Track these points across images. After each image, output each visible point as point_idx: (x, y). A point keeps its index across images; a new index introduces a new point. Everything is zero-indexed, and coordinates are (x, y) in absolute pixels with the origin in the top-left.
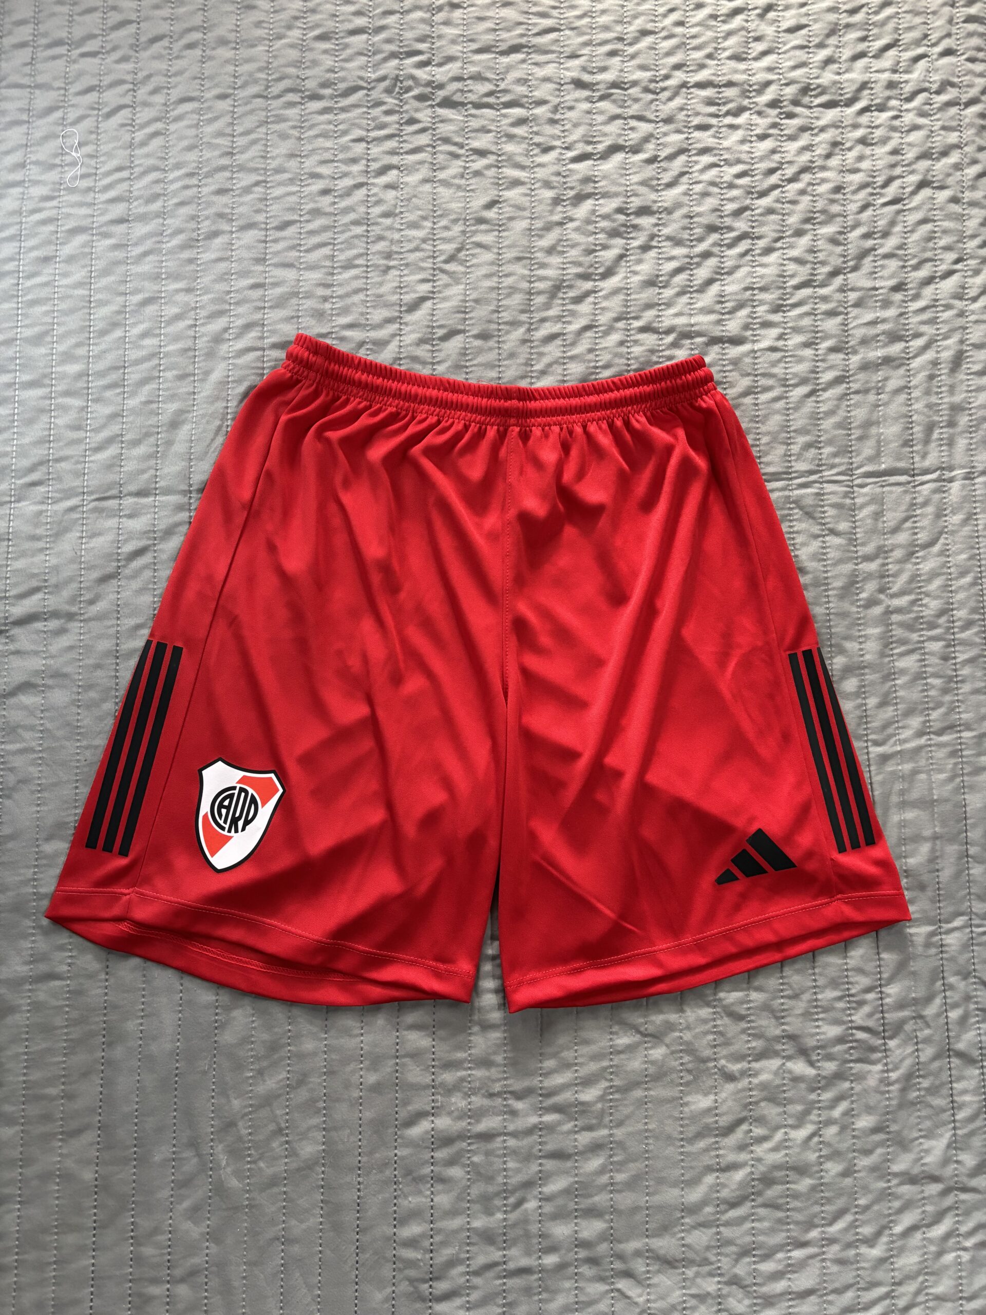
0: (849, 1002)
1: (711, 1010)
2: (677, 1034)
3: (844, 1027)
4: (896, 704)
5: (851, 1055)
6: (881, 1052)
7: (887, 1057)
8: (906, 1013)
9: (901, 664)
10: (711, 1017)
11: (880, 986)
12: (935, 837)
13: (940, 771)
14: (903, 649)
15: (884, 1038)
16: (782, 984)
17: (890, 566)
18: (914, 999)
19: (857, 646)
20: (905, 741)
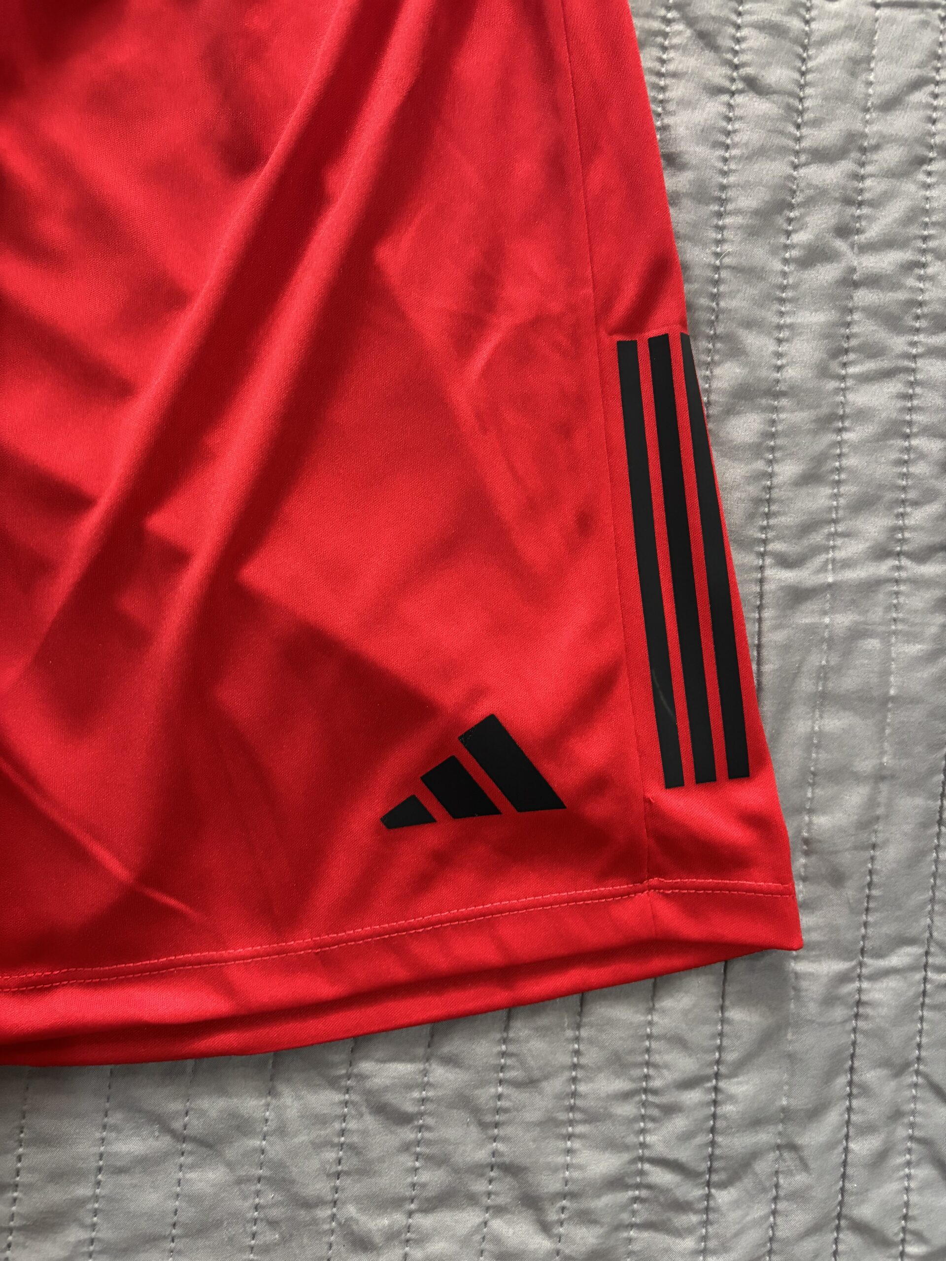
0: (644, 1104)
1: (338, 1097)
2: (257, 1143)
3: (626, 1156)
4: (838, 483)
5: (634, 1213)
6: (696, 1212)
7: (706, 1223)
8: (765, 1136)
9: (861, 397)
10: (339, 1111)
11: (717, 1076)
12: (880, 776)
13: (911, 637)
14: (871, 365)
15: (708, 1184)
16: (503, 1054)
17: (868, 183)
18: (784, 1110)
19: (772, 347)
20: (847, 564)
